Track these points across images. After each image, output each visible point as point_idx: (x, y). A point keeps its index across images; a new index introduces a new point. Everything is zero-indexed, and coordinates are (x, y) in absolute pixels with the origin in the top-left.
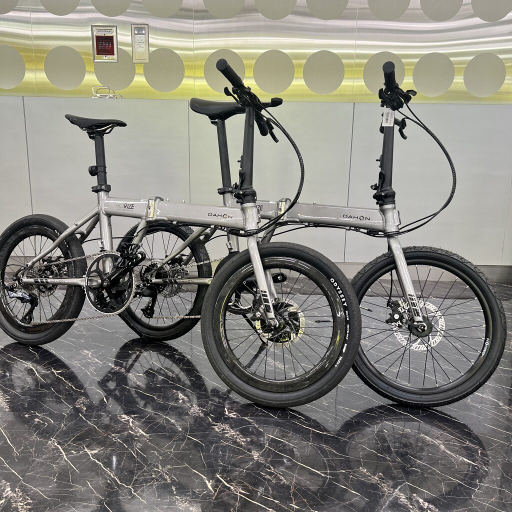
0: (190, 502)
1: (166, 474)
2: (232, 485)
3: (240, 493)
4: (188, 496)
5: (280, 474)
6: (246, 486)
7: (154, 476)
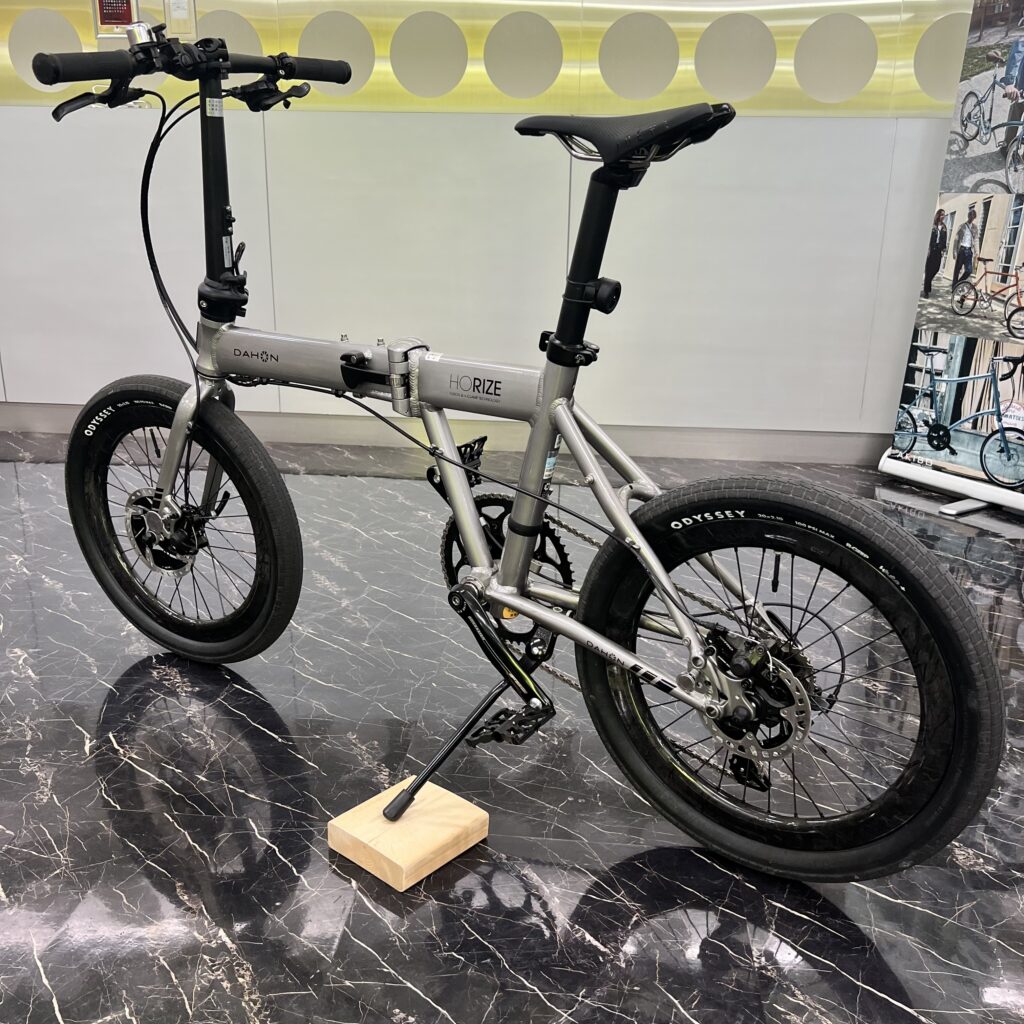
0: (43, 765)
1: (31, 729)
2: (122, 748)
3: (130, 758)
4: (44, 758)
5: (212, 737)
6: (146, 750)
7: (8, 731)
